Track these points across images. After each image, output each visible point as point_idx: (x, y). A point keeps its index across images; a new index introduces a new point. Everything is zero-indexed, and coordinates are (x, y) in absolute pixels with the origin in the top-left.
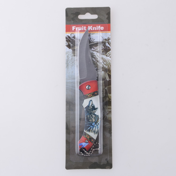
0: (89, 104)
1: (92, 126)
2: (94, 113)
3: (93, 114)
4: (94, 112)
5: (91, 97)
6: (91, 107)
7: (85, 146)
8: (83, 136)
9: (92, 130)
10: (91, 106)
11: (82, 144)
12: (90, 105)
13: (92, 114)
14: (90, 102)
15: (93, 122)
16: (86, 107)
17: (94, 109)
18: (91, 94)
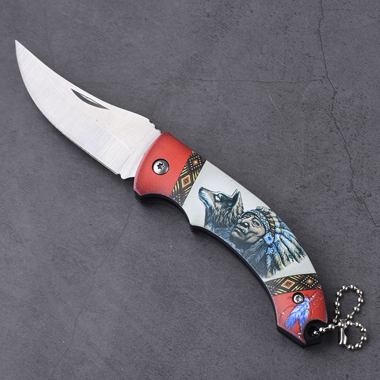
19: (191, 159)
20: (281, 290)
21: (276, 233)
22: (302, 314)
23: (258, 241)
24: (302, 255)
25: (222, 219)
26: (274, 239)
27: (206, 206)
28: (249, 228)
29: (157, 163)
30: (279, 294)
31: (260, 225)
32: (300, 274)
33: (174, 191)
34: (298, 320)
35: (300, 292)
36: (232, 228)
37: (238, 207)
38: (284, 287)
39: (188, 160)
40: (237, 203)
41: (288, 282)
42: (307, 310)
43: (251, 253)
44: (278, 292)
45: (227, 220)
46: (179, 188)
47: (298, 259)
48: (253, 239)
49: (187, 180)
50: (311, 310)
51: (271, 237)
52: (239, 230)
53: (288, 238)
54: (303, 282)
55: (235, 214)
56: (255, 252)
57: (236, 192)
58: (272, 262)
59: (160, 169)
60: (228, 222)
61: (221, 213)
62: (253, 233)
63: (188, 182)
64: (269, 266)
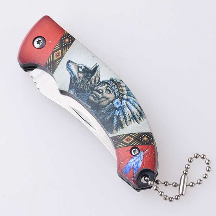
0: (72, 72)
1: (117, 109)
2: (97, 81)
3: (98, 85)
4: (95, 80)
5: (63, 56)
6: (81, 75)
7: (140, 164)
9: (126, 120)
10: (79, 72)
11: (130, 164)
12: (75, 72)
13: (96, 88)
14: (69, 68)
15: (112, 101)
16: (70, 86)
17: (90, 75)
18: (56, 51)
19: (63, 37)
20: (122, 144)
21: (124, 99)
22: (136, 164)
23: (108, 104)
24: (142, 117)
25: (82, 86)
26: (121, 104)
27: (71, 75)
28: (102, 94)
29: (37, 40)
30: (121, 147)
31: (112, 93)
32: (139, 132)
33: (47, 62)
34: (132, 168)
35: (137, 146)
36: (90, 93)
37: (96, 77)
38: (125, 141)
39: (62, 38)
40: (96, 74)
41: (128, 138)
42: (141, 161)
43: (102, 114)
44: (120, 145)
45: (87, 87)
46: (51, 60)
47: (138, 120)
48: (105, 103)
49: (58, 54)
50: (144, 161)
51: (119, 102)
52: (94, 96)
53: (132, 104)
54: (140, 139)
55: (93, 83)
56: (105, 113)
57: (95, 66)
58: (117, 122)
59: (38, 44)
60: (87, 89)
61: (82, 81)
62: (106, 98)
63: (59, 55)
64: (115, 124)
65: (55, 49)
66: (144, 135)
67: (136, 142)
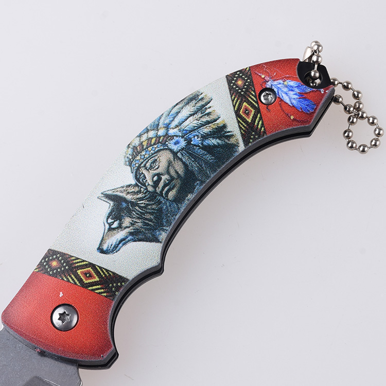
1: (189, 141)
2: (137, 189)
3: (144, 185)
4: (134, 193)
5: (93, 266)
6: (127, 221)
7: (292, 83)
8: (265, 132)
9: (208, 123)
10: (120, 227)
11: (295, 102)
12: (121, 234)
13: (150, 189)
14: (115, 248)
15: (175, 154)
16: (151, 241)
17: (124, 205)
18: (80, 280)
65: (76, 283)
66: (234, 86)
67: (250, 97)
